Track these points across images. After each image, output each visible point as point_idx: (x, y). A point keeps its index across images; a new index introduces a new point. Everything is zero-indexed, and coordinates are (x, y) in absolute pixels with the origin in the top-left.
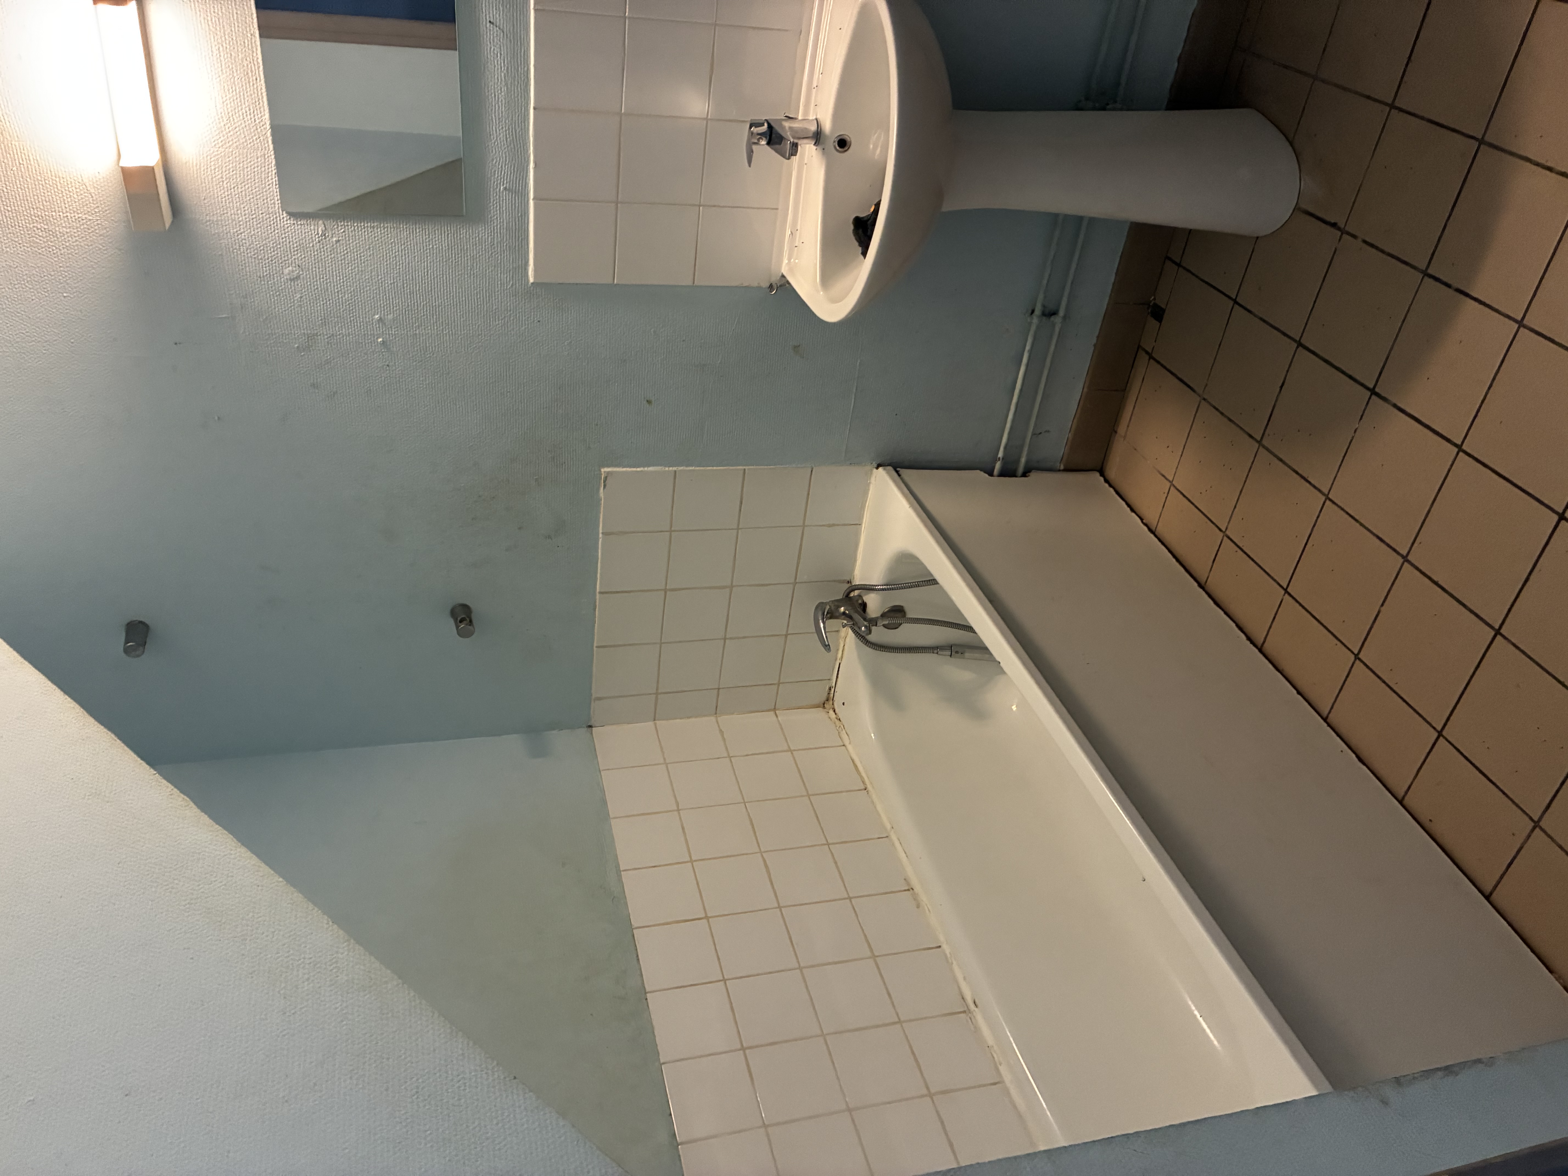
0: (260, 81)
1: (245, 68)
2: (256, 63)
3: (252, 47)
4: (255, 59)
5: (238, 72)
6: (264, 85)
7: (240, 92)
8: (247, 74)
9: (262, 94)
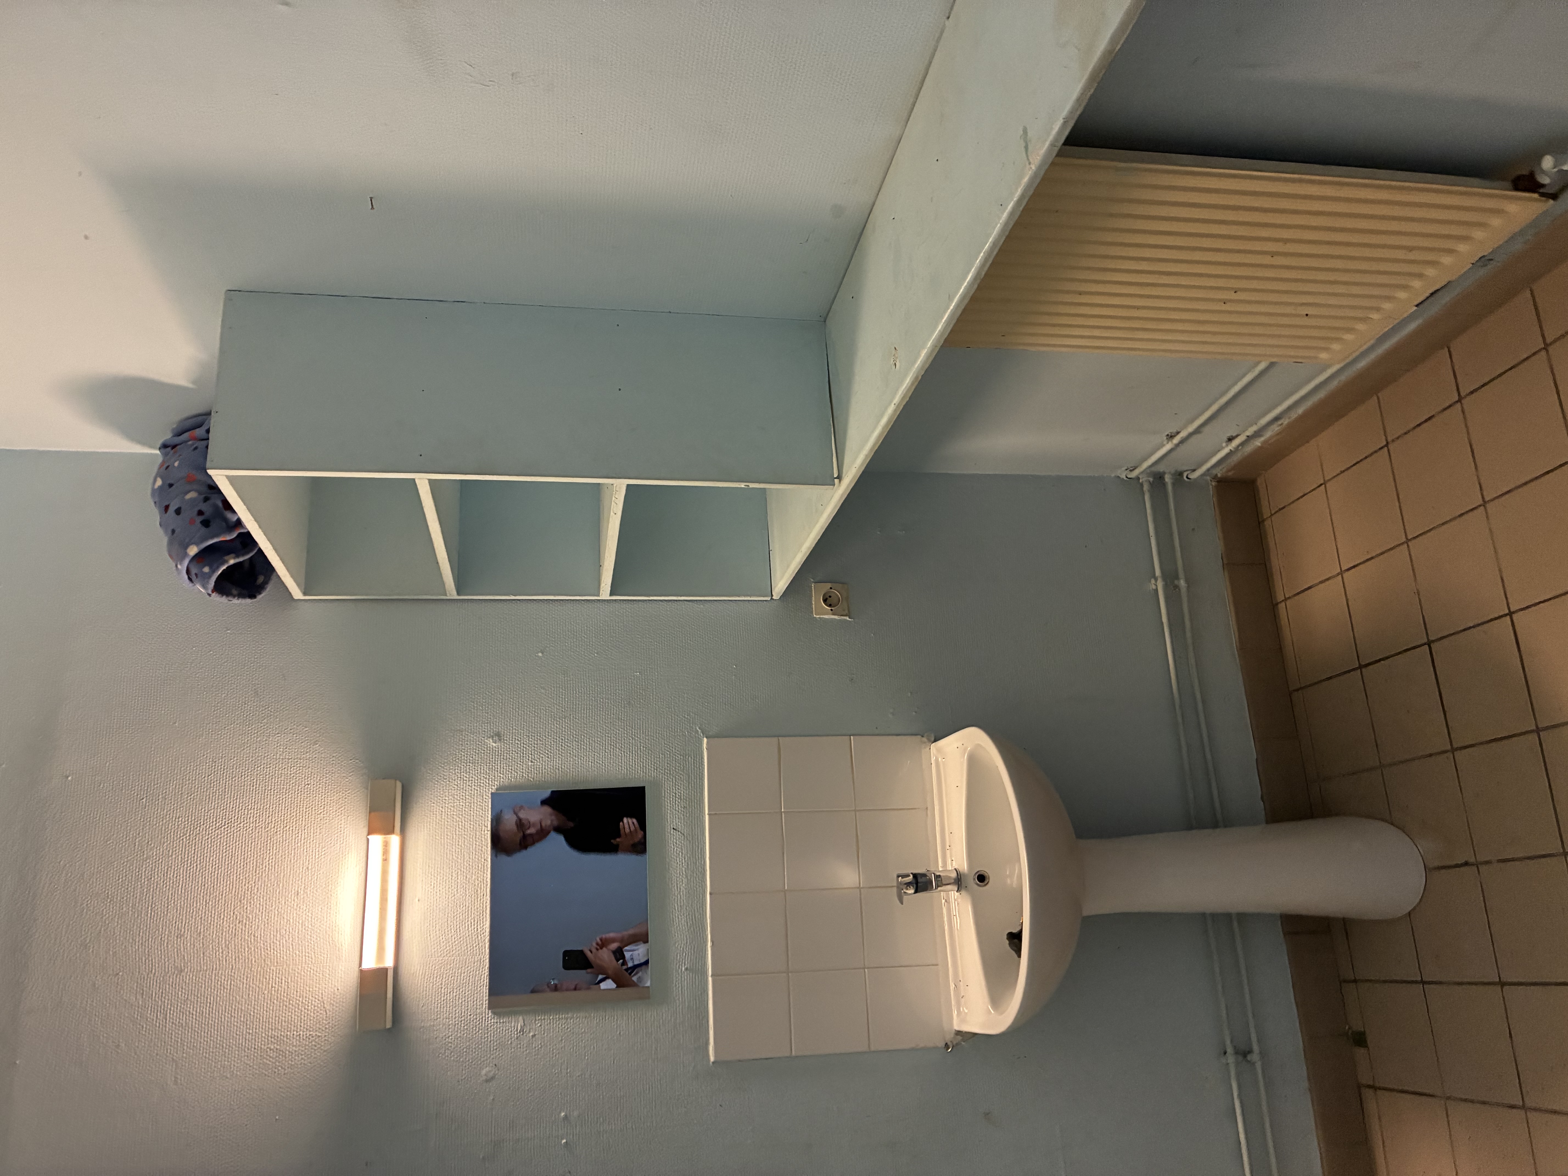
0: (486, 896)
1: (476, 887)
2: (485, 882)
3: (484, 870)
4: (485, 879)
5: (470, 891)
6: (489, 899)
7: (468, 907)
8: (477, 891)
9: (486, 907)
